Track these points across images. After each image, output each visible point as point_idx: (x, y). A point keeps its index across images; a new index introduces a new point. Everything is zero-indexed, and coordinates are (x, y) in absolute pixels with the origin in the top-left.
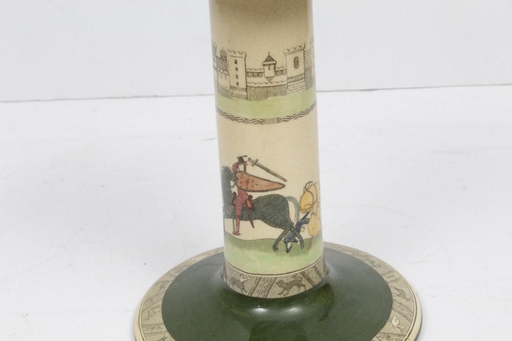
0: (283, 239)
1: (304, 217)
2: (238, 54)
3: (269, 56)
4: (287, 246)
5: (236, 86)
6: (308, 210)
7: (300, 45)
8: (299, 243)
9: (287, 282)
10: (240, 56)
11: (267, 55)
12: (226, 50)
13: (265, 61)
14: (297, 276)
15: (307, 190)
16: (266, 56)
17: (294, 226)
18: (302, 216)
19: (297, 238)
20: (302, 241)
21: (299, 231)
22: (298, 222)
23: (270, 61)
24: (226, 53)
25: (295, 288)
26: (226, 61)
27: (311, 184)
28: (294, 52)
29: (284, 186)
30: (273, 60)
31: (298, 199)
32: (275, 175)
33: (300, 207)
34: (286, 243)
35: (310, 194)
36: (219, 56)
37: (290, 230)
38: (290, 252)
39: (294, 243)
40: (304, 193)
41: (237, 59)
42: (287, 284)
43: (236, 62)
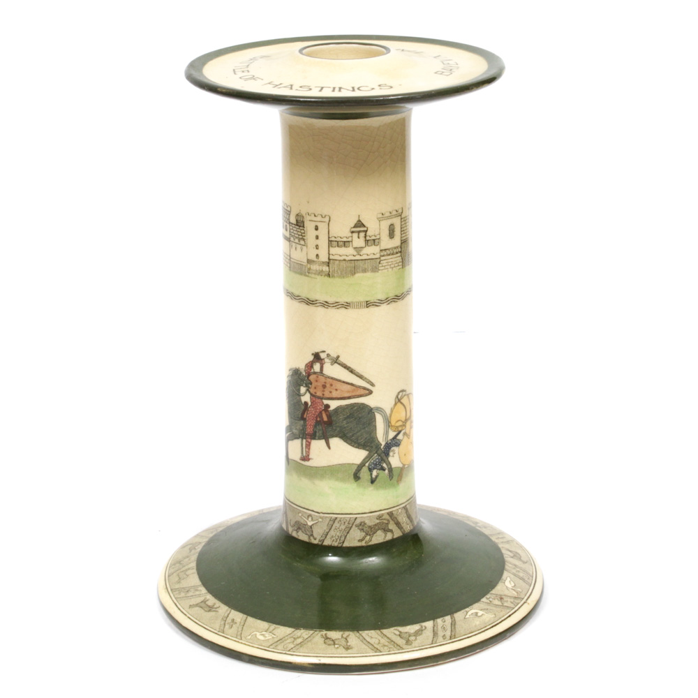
0: (367, 464)
1: (395, 438)
2: (319, 218)
3: (359, 221)
4: (371, 474)
5: (315, 259)
6: (400, 429)
7: (397, 209)
8: (387, 471)
9: (370, 524)
10: (323, 220)
11: (357, 219)
12: (303, 213)
13: (354, 227)
14: (383, 517)
15: (399, 401)
16: (355, 221)
17: (382, 447)
18: (392, 434)
19: (384, 465)
20: (391, 470)
21: (387, 455)
22: (387, 443)
23: (360, 227)
24: (303, 217)
25: (380, 532)
26: (304, 227)
27: (404, 393)
28: (388, 218)
29: (370, 392)
30: (364, 226)
31: (388, 412)
32: (361, 377)
33: (389, 422)
34: (370, 470)
35: (403, 407)
36: (294, 222)
37: (376, 453)
38: (375, 483)
39: (381, 471)
40: (396, 404)
41: (319, 224)
42: (370, 527)
43: (317, 228)
